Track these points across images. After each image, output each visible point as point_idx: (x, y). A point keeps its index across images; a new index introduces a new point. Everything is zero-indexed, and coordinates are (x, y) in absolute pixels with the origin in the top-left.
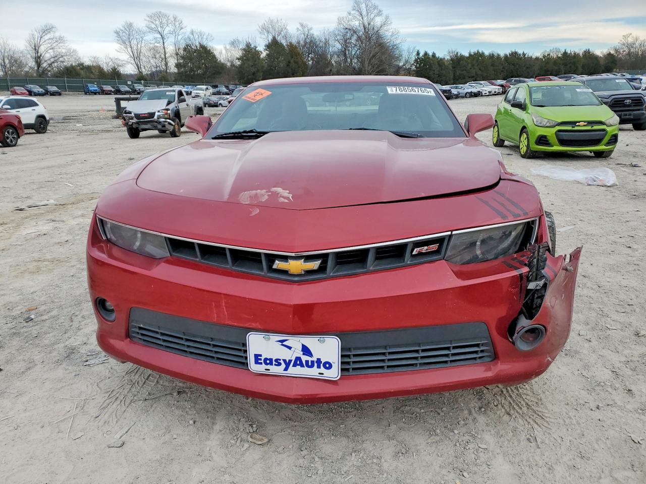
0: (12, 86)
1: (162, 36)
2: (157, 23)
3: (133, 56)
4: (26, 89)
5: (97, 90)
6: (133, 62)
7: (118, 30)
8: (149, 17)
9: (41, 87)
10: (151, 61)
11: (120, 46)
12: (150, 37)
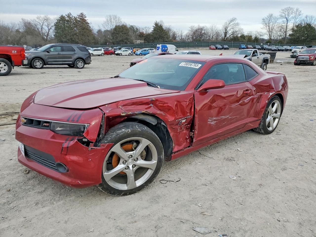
0: (211, 45)
1: (287, 20)
2: (286, 13)
3: (268, 30)
4: (215, 47)
5: (245, 47)
6: (268, 33)
7: (264, 18)
8: (282, 10)
9: (221, 46)
10: (278, 33)
11: (264, 26)
12: (280, 21)
